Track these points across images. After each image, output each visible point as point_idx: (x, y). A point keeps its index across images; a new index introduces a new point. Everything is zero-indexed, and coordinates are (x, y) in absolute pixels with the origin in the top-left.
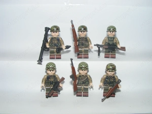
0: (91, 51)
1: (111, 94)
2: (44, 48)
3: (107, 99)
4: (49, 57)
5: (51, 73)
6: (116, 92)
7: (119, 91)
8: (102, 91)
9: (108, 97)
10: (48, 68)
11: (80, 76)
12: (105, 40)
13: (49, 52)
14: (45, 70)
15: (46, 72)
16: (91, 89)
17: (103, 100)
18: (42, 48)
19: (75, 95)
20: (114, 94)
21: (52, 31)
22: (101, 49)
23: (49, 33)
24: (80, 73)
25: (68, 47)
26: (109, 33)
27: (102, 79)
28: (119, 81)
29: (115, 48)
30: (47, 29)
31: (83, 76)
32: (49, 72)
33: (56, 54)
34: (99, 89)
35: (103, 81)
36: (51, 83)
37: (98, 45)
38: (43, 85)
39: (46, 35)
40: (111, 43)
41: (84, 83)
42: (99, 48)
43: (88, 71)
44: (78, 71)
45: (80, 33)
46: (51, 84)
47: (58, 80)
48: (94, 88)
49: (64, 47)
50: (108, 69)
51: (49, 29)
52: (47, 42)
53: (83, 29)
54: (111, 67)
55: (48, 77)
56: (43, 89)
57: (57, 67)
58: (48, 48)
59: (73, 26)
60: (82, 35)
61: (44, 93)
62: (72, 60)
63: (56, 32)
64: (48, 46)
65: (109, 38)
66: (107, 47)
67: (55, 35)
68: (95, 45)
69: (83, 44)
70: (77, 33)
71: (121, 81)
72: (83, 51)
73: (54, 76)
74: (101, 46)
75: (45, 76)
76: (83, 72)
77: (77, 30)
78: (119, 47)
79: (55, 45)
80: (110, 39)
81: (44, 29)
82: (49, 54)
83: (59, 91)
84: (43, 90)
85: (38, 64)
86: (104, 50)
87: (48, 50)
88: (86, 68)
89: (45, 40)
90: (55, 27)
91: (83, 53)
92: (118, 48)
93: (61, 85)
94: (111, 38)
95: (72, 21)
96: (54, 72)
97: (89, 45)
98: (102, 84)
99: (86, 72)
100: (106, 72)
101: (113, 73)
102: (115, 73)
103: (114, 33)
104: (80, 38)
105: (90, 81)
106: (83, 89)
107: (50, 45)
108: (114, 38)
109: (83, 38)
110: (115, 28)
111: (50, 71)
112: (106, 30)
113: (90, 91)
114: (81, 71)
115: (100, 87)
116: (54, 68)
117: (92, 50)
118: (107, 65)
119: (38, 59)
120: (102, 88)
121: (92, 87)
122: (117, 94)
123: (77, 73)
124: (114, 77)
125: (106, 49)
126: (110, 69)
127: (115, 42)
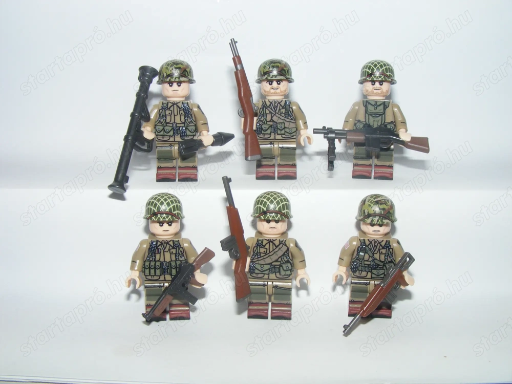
0: (304, 154)
1: (379, 308)
2: (134, 140)
3: (362, 327)
4: (153, 173)
5: (164, 232)
6: (395, 298)
7: (408, 295)
8: (344, 297)
10: (153, 214)
11: (259, 244)
12: (353, 113)
13: (153, 156)
14: (143, 222)
16: (303, 293)
17: (348, 330)
18: (126, 138)
20: (389, 308)
21: (166, 78)
22: (339, 146)
23: (154, 87)
24: (259, 233)
25: (222, 139)
26: (369, 85)
28: (408, 260)
29: (390, 142)
30: (146, 74)
31: (270, 241)
32: (156, 228)
34: (334, 289)
35: (347, 259)
36: (165, 269)
37: (327, 132)
38: (136, 275)
39: (143, 96)
40: (375, 123)
41: (274, 268)
42: (331, 142)
43: (290, 226)
45: (266, 85)
47: (191, 260)
48: (311, 286)
49: (207, 138)
51: (154, 73)
52: (147, 119)
53: (275, 72)
54: (377, 209)
55: (154, 248)
56: (135, 291)
57: (187, 212)
58: (150, 143)
59: (237, 60)
61: (140, 305)
63: (179, 84)
64: (148, 133)
65: (366, 104)
66: (361, 138)
67: (175, 93)
68: (316, 131)
69: (274, 129)
71: (412, 259)
72: (277, 152)
73: (176, 245)
74: (340, 134)
75: (142, 243)
76: (272, 230)
77: (252, 76)
78: (404, 136)
79: (176, 130)
80: (371, 109)
81: (138, 73)
82: (154, 165)
83: (194, 300)
84: (134, 296)
85: (113, 196)
87: (150, 150)
88: (283, 215)
89: (140, 114)
90: (176, 64)
91: (278, 161)
92: (403, 143)
94: (376, 104)
95: (233, 43)
97: (297, 130)
99: (281, 227)
101: (384, 230)
103: (385, 86)
104: (264, 106)
105: (297, 262)
106: (270, 290)
107: (157, 132)
108: (385, 106)
110: (390, 70)
111: (161, 224)
112: (358, 77)
113: (298, 300)
114: (263, 226)
115: (338, 281)
117: (311, 149)
119: (111, 180)
121: (304, 286)
122: (399, 306)
124: (388, 246)
126: (375, 215)
127: (389, 119)
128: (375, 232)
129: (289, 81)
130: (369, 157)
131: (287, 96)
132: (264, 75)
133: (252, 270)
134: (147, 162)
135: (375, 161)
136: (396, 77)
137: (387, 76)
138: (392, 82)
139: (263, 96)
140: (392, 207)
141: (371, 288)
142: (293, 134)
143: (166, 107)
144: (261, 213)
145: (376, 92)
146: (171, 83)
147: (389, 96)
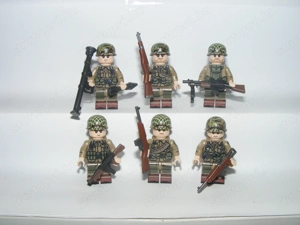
0: (176, 94)
1: (217, 178)
2: (84, 88)
3: (208, 188)
4: (93, 105)
5: (97, 136)
6: (226, 173)
7: (233, 171)
8: (198, 172)
9: (209, 184)
10: (91, 127)
11: (154, 143)
12: (203, 72)
13: (93, 95)
14: (86, 131)
15: (88, 134)
16: (178, 168)
17: (200, 190)
18: (80, 86)
19: (144, 179)
20: (223, 178)
21: (100, 53)
22: (197, 90)
23: (94, 57)
24: (154, 137)
25: (131, 86)
26: (212, 57)
27: (198, 148)
28: (233, 152)
29: (225, 87)
30: (90, 51)
31: (160, 141)
32: (93, 134)
33: (107, 99)
34: (193, 168)
35: (200, 151)
36: (98, 156)
37: (190, 82)
38: (82, 159)
39: (88, 63)
40: (216, 77)
41: (162, 156)
42: (192, 87)
43: (171, 132)
44: (151, 132)
45: (155, 57)
46: (97, 158)
47: (112, 151)
48: (182, 165)
49: (123, 86)
50: (209, 128)
51: (94, 50)
52: (91, 75)
53: (160, 50)
54: (216, 125)
55: (92, 145)
56: (82, 168)
57: (109, 125)
58: (92, 88)
59: (140, 44)
60: (160, 61)
61: (84, 175)
62: (137, 109)
63: (108, 56)
64: (91, 83)
65: (211, 67)
66: (208, 85)
67: (106, 61)
68: (184, 82)
69: (160, 81)
70: (149, 58)
71: (235, 152)
72: (161, 93)
73: (104, 143)
74: (197, 83)
75: (85, 142)
76: (161, 135)
77: (148, 52)
78: (232, 85)
79: (106, 82)
80: (214, 69)
81: (85, 51)
82: (94, 100)
83: (114, 172)
84: (82, 171)
85: (72, 118)
86: (203, 92)
87: (92, 92)
88: (167, 126)
89: (87, 73)
90: (106, 46)
91: (162, 98)
92: (231, 88)
93: (116, 159)
94: (216, 67)
95: (138, 35)
96: (103, 134)
97: (172, 81)
98: (198, 158)
99: (166, 133)
100: (206, 134)
101: (220, 136)
102: (225, 136)
103: (222, 57)
104: (155, 68)
105: (174, 152)
106: (160, 168)
107: (95, 82)
108: (221, 68)
109: (160, 68)
110: (224, 49)
111: (96, 131)
112: (207, 53)
113: (175, 173)
114: (157, 133)
115: (195, 164)
116: (103, 127)
117: (180, 91)
118: (209, 121)
119: (72, 109)
120: (199, 167)
121: (178, 165)
122: (228, 178)
123: (149, 137)
124: (222, 144)
125: (206, 89)
126: (214, 128)
127: (223, 75)
128: (215, 137)
129: (168, 54)
130: (213, 95)
131: (167, 63)
132: (155, 51)
133: (150, 156)
134: (91, 98)
135: (216, 98)
136: (227, 53)
137: (222, 51)
138: (225, 55)
139: (154, 63)
140: (224, 123)
141: (213, 168)
142: (170, 84)
143: (100, 69)
144: (155, 126)
145: (216, 61)
146: (103, 56)
147: (224, 63)
